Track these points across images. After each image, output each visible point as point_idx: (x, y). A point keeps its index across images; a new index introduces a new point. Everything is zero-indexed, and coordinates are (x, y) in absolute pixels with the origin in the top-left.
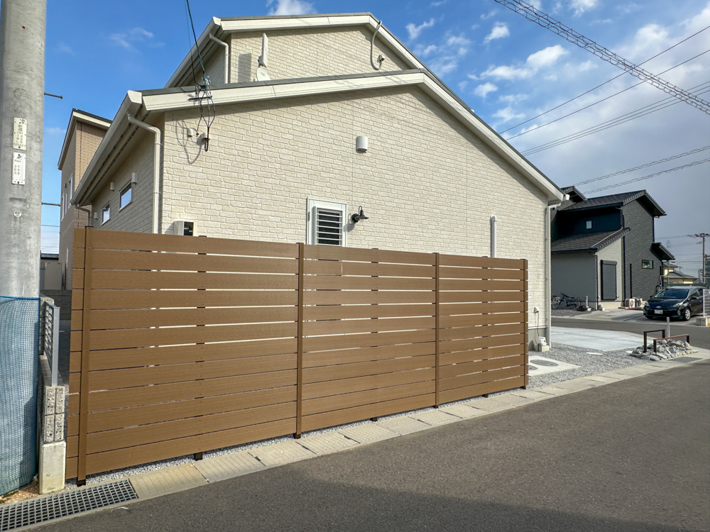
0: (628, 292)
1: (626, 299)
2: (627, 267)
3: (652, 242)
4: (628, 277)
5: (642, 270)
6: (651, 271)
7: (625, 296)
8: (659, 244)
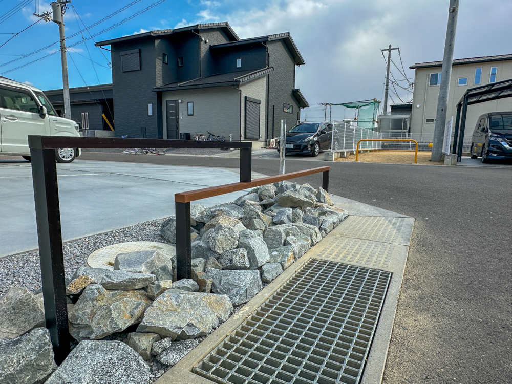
0: (270, 133)
1: (268, 140)
2: (271, 108)
3: (292, 88)
4: (270, 118)
5: (283, 113)
6: (290, 115)
7: (267, 137)
8: (298, 90)
